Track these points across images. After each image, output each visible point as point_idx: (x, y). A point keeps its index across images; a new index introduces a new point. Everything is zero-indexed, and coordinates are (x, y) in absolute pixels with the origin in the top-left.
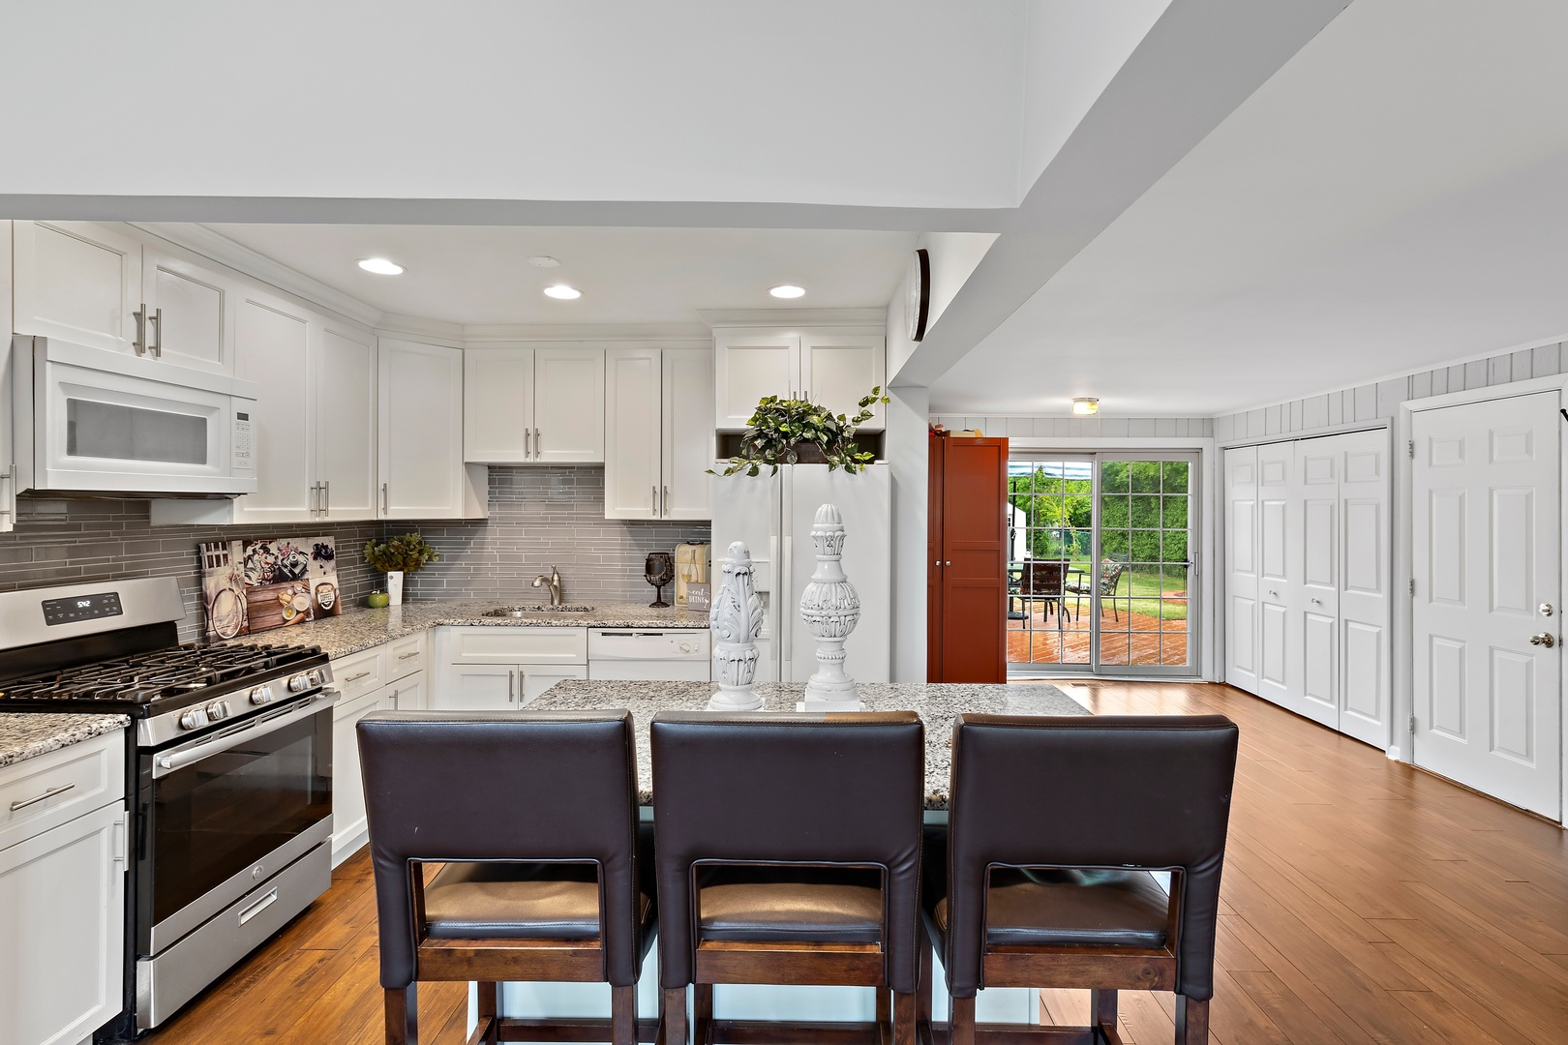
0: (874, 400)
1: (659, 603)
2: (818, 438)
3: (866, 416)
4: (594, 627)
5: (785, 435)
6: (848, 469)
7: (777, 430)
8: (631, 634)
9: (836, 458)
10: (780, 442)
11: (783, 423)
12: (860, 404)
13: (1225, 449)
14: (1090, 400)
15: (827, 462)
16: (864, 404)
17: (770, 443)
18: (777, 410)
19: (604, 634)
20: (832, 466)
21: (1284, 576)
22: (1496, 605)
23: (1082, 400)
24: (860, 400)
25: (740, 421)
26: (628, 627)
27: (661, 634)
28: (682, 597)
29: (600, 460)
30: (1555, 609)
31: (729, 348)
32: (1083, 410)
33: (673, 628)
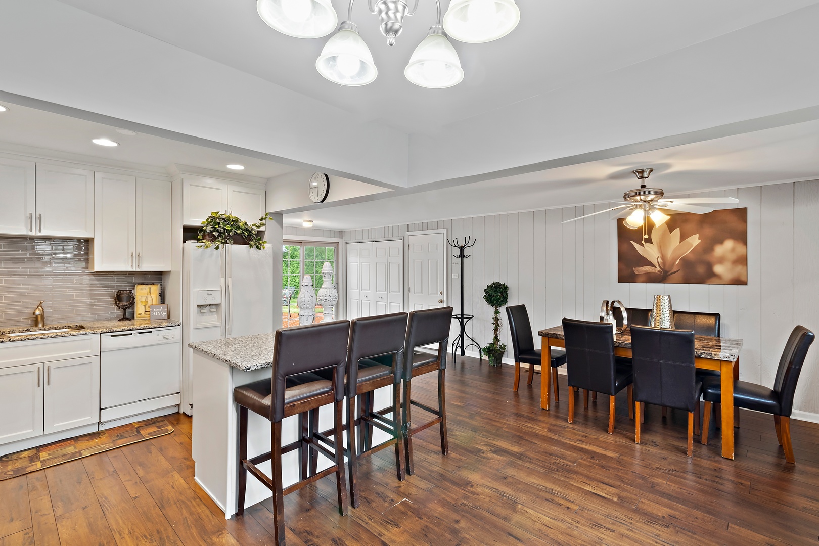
0: (266, 218)
1: (124, 319)
2: (243, 233)
3: (262, 225)
4: (106, 332)
5: (229, 231)
6: (258, 247)
7: (225, 229)
8: (131, 334)
9: (252, 243)
10: (225, 234)
11: (226, 225)
12: (260, 220)
13: (347, 243)
14: (310, 221)
15: (248, 244)
16: (261, 220)
17: (221, 234)
18: (223, 219)
19: (112, 336)
20: (251, 246)
21: (369, 290)
22: (430, 293)
23: (307, 221)
24: (260, 218)
25: (197, 221)
26: (130, 330)
27: (151, 332)
28: (140, 314)
29: (92, 237)
30: (443, 293)
31: (191, 185)
32: (307, 225)
33: (159, 327)
